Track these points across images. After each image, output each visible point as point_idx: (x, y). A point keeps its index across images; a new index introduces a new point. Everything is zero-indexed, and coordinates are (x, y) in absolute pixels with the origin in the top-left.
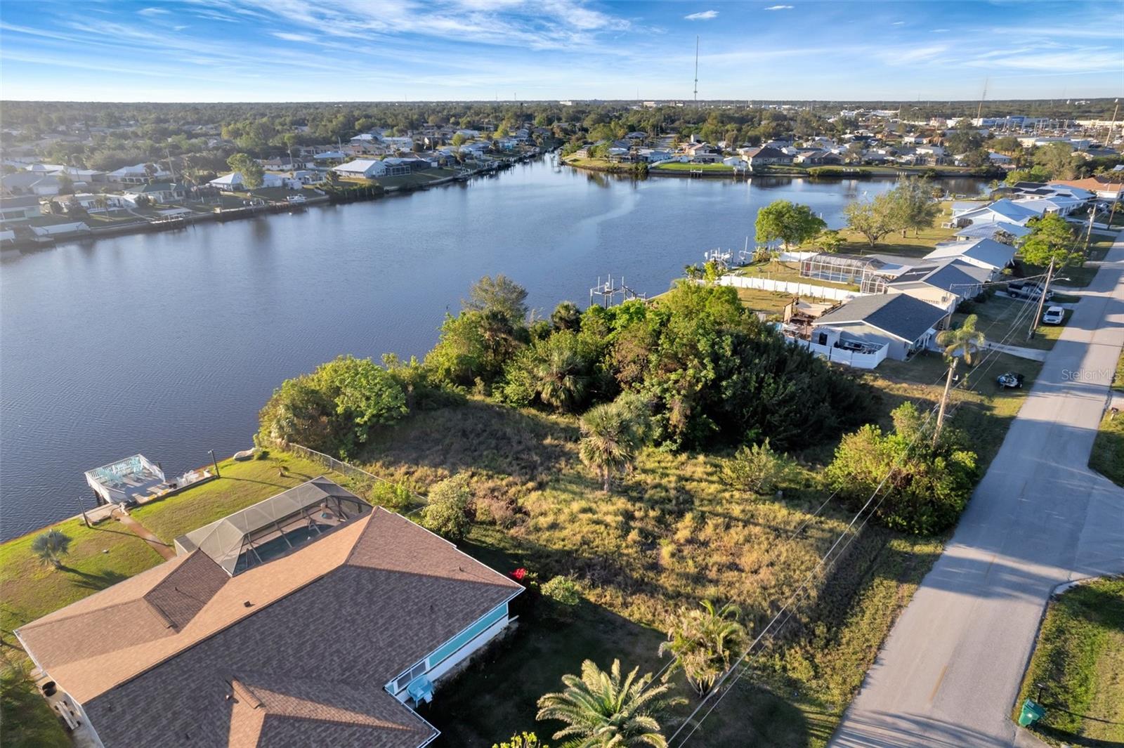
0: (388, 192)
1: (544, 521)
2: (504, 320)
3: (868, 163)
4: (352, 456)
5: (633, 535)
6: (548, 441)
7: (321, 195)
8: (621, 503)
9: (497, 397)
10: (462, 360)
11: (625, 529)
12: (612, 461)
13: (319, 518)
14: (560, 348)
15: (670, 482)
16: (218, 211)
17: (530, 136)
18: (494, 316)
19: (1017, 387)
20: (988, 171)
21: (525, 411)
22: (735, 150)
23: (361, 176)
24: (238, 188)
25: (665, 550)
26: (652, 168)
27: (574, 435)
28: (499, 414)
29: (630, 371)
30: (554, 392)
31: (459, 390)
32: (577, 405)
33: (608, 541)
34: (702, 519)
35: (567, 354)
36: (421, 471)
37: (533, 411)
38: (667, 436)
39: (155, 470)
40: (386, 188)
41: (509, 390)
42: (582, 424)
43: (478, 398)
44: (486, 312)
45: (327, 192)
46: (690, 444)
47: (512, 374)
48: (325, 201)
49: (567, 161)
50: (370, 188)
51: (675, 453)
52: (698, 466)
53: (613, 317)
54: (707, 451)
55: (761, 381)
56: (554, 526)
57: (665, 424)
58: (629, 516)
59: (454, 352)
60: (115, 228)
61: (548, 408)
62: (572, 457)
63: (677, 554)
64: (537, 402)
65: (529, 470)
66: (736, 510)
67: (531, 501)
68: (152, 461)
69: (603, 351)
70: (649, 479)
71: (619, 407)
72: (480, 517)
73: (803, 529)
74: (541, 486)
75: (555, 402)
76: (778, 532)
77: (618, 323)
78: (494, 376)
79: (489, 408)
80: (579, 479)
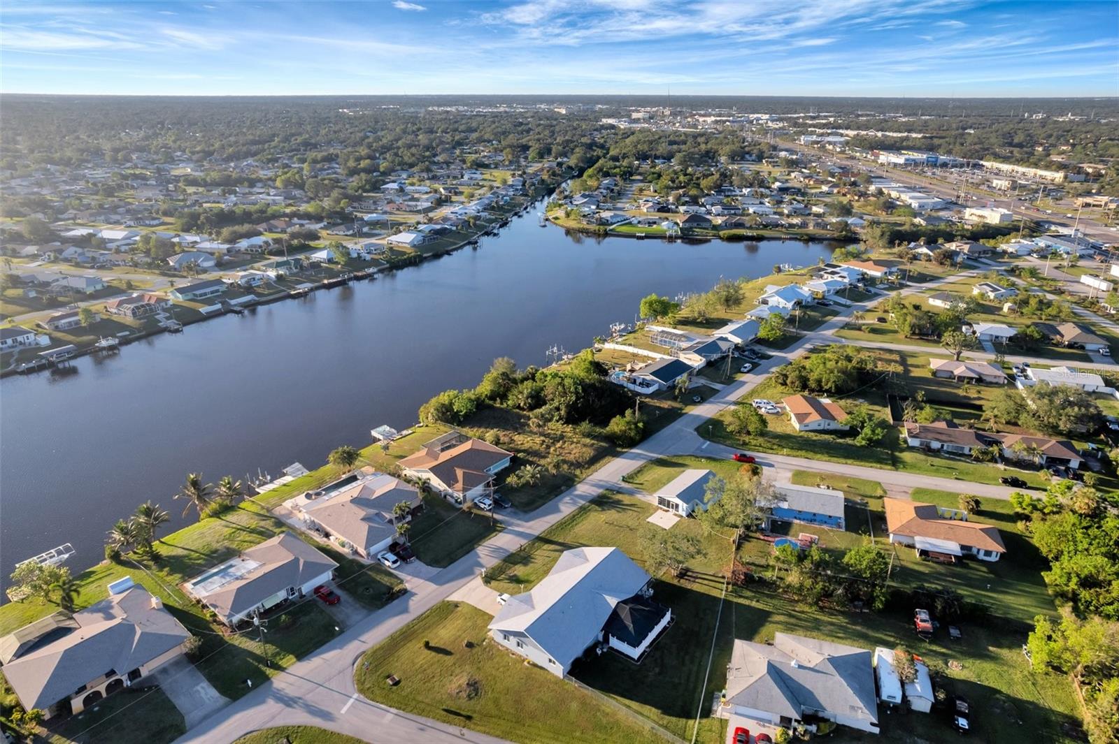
0: (426, 258)
1: (519, 443)
2: (507, 375)
3: (765, 226)
4: (458, 425)
5: (544, 446)
6: (522, 420)
7: (384, 264)
8: (542, 438)
9: (505, 405)
10: (492, 391)
11: (542, 444)
12: (539, 426)
13: (454, 442)
14: (527, 387)
15: (559, 433)
16: (326, 282)
17: (524, 185)
18: (503, 374)
19: (699, 402)
20: (845, 236)
21: (515, 410)
22: (677, 207)
23: (407, 245)
24: (330, 261)
25: (552, 449)
26: (610, 230)
27: (529, 418)
28: (506, 411)
29: (550, 397)
30: (525, 404)
31: (491, 402)
32: (531, 408)
33: (537, 447)
34: (564, 442)
35: (529, 390)
36: (482, 430)
37: (518, 410)
38: (561, 419)
39: (393, 430)
40: (425, 255)
41: (509, 403)
42: (531, 414)
43: (498, 405)
44: (500, 372)
45: (387, 261)
46: (567, 422)
47: (510, 397)
48: (387, 268)
49: (550, 218)
50: (415, 257)
51: (563, 424)
52: (569, 428)
53: (546, 376)
54: (573, 424)
55: (593, 401)
56: (522, 444)
57: (560, 415)
58: (544, 441)
59: (489, 388)
60: (271, 297)
61: (523, 409)
62: (529, 425)
63: (555, 450)
64: (519, 407)
65: (515, 429)
66: (575, 440)
67: (516, 438)
68: (391, 427)
69: (542, 389)
70: (552, 432)
71: (543, 410)
72: (501, 442)
73: (593, 444)
74: (519, 434)
75: (525, 407)
76: (585, 445)
77: (548, 378)
78: (504, 397)
79: (502, 409)
80: (531, 432)
